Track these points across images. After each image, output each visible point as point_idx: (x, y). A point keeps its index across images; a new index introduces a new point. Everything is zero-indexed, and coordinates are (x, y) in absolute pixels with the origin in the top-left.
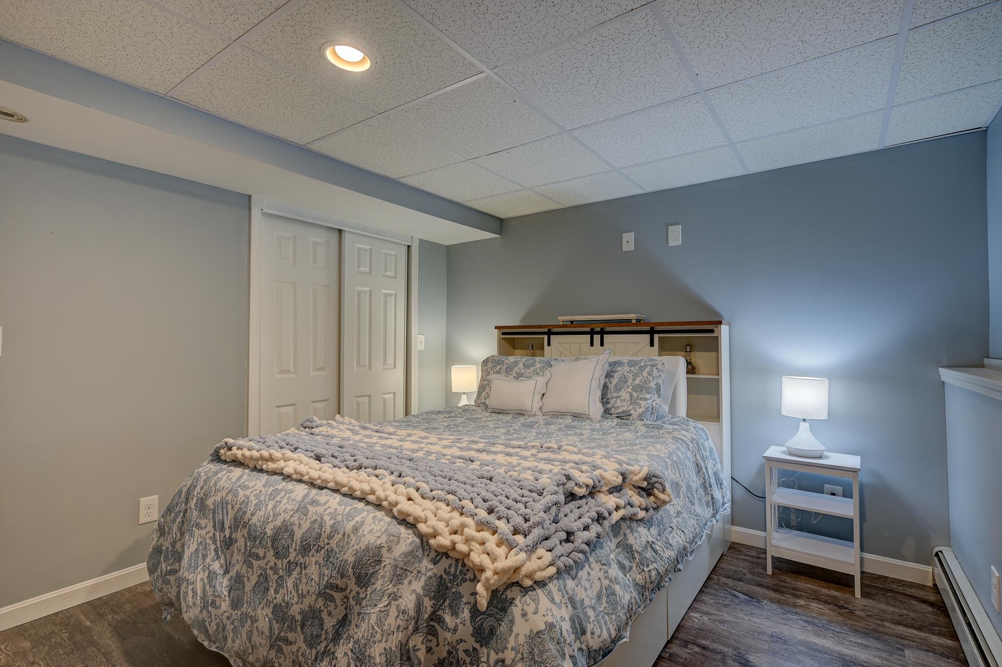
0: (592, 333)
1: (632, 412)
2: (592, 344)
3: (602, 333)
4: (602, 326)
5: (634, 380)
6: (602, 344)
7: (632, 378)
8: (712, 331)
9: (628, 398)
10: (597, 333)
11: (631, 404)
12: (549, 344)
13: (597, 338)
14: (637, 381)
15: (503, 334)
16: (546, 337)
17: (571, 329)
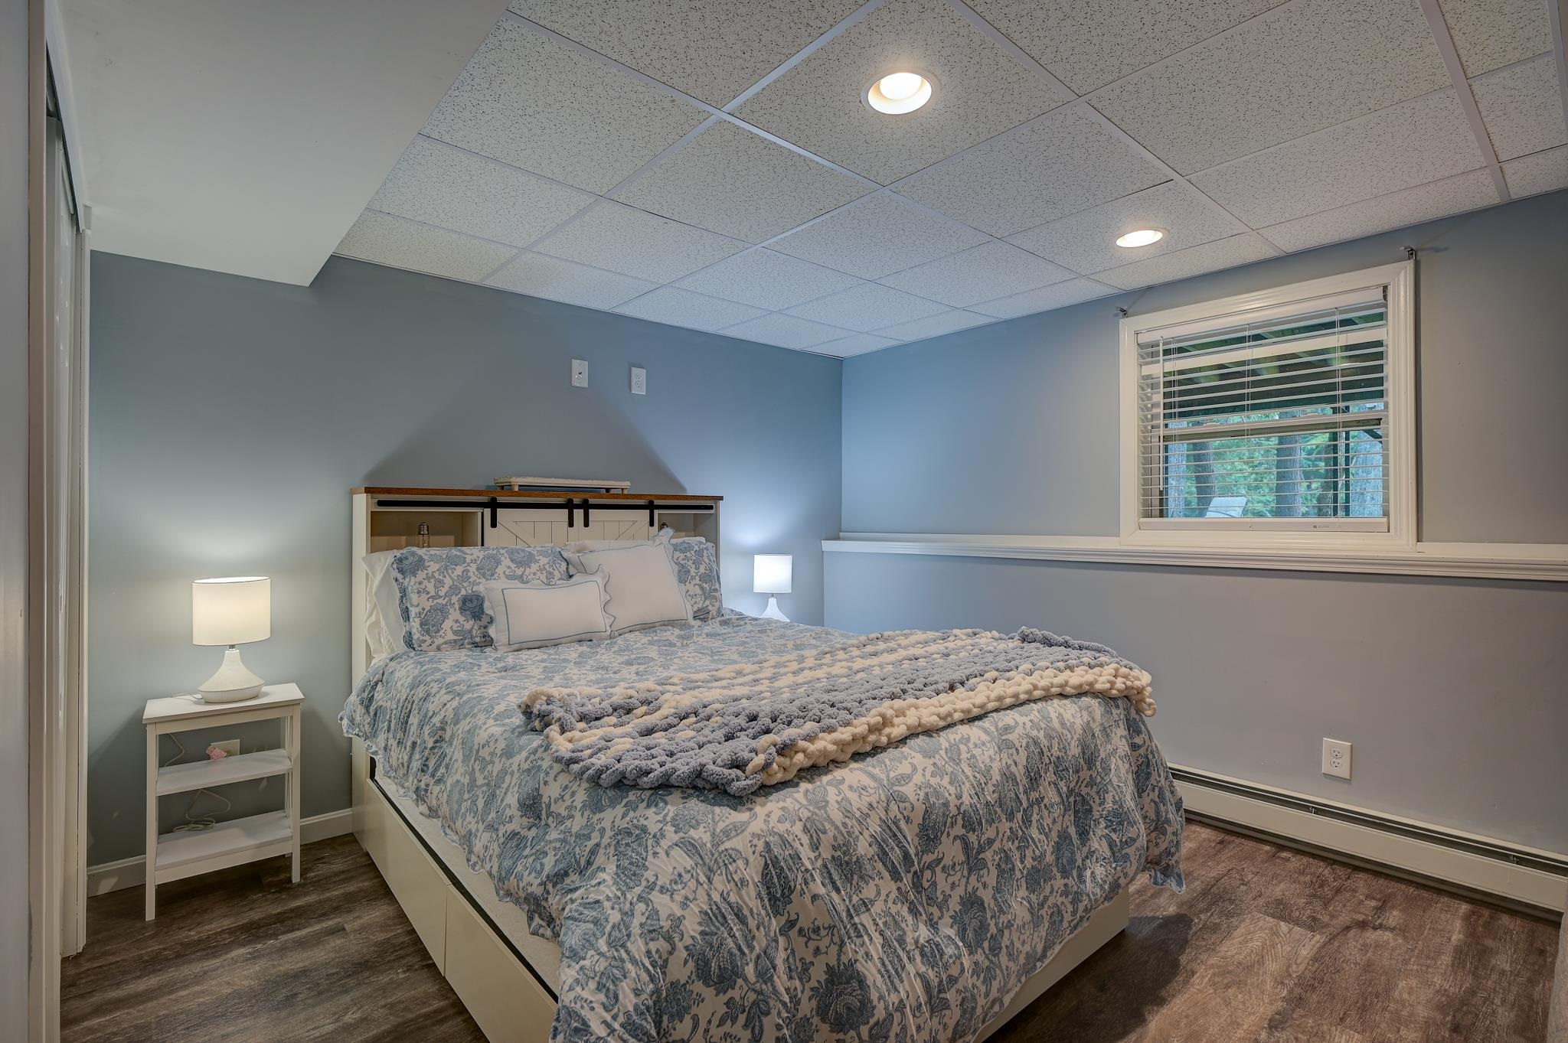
0: (570, 506)
1: (710, 608)
2: (571, 524)
3: (586, 506)
4: (584, 496)
5: (697, 568)
6: (586, 524)
7: (693, 566)
8: (711, 508)
9: (699, 592)
10: (578, 507)
11: (706, 599)
12: (494, 524)
13: (578, 514)
14: (702, 570)
15: (381, 503)
16: (488, 512)
17: (535, 499)
